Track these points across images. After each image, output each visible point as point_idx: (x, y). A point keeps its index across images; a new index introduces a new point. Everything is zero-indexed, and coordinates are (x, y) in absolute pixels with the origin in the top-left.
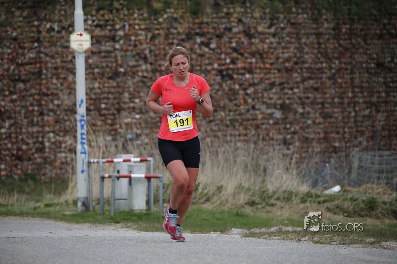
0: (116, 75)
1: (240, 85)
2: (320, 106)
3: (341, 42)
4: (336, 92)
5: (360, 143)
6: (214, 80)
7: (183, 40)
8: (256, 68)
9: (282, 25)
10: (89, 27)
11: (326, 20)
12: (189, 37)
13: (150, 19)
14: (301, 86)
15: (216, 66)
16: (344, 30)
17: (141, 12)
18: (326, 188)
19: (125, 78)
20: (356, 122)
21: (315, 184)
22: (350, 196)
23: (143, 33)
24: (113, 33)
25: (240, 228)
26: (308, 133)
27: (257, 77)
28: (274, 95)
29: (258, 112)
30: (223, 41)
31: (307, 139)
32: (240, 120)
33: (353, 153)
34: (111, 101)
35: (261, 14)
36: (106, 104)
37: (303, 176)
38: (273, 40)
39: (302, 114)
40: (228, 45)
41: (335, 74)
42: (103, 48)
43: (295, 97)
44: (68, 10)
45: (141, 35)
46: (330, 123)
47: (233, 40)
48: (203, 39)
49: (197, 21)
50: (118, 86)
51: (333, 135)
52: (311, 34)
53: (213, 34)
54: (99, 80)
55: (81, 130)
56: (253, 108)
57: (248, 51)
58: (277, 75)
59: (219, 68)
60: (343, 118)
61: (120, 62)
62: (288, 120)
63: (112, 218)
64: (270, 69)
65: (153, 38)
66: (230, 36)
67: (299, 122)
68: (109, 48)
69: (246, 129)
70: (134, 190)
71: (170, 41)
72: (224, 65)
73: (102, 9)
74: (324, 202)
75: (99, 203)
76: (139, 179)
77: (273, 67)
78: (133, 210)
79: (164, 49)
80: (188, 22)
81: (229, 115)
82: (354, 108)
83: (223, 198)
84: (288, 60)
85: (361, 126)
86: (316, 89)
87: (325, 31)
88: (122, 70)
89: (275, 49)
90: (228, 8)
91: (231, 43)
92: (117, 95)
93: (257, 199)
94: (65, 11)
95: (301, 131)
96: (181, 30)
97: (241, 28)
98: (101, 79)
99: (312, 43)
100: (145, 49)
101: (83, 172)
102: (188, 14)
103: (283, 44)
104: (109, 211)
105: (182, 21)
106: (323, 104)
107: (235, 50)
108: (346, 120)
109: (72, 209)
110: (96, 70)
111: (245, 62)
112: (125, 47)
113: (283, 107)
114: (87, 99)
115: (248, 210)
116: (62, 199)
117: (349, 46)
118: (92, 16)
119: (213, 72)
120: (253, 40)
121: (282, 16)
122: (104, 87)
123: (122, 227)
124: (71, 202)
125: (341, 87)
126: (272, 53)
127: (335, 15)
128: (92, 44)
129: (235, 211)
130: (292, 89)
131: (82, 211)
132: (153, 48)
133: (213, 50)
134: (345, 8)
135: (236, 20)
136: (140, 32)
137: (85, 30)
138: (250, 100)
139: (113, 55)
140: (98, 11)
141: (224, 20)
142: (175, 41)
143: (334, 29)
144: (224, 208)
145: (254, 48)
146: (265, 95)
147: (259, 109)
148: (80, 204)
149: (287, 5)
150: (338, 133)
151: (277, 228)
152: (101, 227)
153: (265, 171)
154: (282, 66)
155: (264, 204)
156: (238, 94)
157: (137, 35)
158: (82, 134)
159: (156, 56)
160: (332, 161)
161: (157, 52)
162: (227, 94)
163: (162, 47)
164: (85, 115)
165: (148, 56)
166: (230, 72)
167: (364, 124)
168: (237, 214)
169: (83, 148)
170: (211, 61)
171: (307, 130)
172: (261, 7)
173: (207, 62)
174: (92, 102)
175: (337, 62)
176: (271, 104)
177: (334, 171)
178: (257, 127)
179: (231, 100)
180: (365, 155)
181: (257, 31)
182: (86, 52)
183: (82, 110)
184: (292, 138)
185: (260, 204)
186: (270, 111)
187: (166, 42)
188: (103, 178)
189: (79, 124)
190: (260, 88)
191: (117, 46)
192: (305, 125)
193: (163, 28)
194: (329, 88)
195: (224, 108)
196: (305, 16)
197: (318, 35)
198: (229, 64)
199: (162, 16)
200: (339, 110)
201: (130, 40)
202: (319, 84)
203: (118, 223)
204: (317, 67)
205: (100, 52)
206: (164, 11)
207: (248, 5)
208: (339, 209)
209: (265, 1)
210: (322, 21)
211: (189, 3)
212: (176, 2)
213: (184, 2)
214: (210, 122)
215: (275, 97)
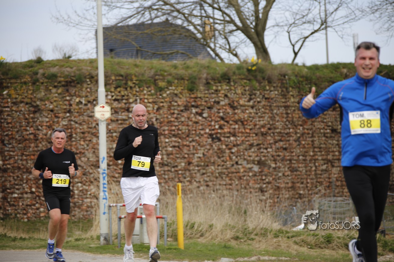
1: (227, 146)
2: (288, 162)
4: (301, 151)
5: (320, 191)
7: (182, 111)
8: (239, 132)
9: (259, 100)
10: (109, 101)
11: (292, 96)
12: (187, 108)
13: (156, 95)
14: (274, 146)
15: (207, 131)
17: (150, 89)
18: (293, 226)
20: (316, 174)
21: (285, 223)
22: (312, 232)
23: (151, 105)
24: (127, 105)
25: (228, 257)
26: (279, 183)
27: (240, 139)
28: (252, 154)
29: (240, 167)
30: (213, 111)
31: (278, 187)
32: (227, 173)
33: (314, 199)
35: (242, 91)
37: (275, 217)
38: (252, 111)
39: (275, 168)
40: (216, 114)
41: (299, 137)
42: (120, 117)
43: (269, 155)
44: (93, 88)
45: (149, 107)
46: (296, 175)
47: (221, 111)
48: (197, 110)
49: (193, 96)
51: (298, 185)
52: (281, 106)
53: (205, 106)
55: (103, 181)
56: (237, 163)
57: (233, 119)
58: (255, 138)
59: (210, 132)
60: (306, 171)
62: (263, 173)
64: (250, 133)
65: (158, 109)
66: (219, 107)
67: (273, 175)
68: (124, 117)
69: (231, 180)
70: (144, 228)
71: (172, 111)
72: (213, 130)
73: (120, 87)
74: (292, 237)
75: (117, 238)
77: (251, 132)
78: (143, 243)
79: (167, 117)
80: (186, 97)
81: (218, 169)
82: (315, 163)
83: (214, 234)
84: (263, 126)
85: (320, 178)
86: (285, 149)
87: (292, 105)
89: (253, 118)
90: (217, 86)
91: (219, 113)
93: (240, 235)
94: (91, 89)
95: (273, 182)
96: (180, 103)
97: (227, 101)
99: (282, 114)
100: (152, 118)
101: (104, 213)
102: (186, 91)
103: (259, 114)
105: (181, 96)
106: (290, 160)
107: (222, 118)
108: (308, 173)
109: (96, 242)
110: (114, 134)
111: (230, 128)
113: (260, 163)
114: (107, 157)
115: (233, 243)
116: (88, 235)
118: (111, 92)
119: (206, 136)
120: (236, 111)
121: (258, 93)
124: (95, 237)
125: (304, 147)
126: (251, 121)
127: (299, 92)
128: (112, 114)
129: (223, 244)
130: (266, 149)
131: (104, 244)
132: (158, 117)
133: (205, 118)
134: (307, 86)
135: (223, 96)
136: (149, 105)
137: (107, 103)
138: (234, 157)
139: (127, 122)
140: (116, 88)
141: (214, 96)
142: (176, 112)
144: (214, 242)
145: (237, 117)
146: (246, 153)
147: (241, 165)
148: (102, 239)
149: (262, 84)
150: (302, 183)
153: (245, 212)
154: (259, 131)
155: (246, 239)
156: (225, 152)
158: (104, 184)
159: (161, 123)
160: (298, 205)
161: (162, 120)
162: (216, 152)
163: (165, 116)
164: (106, 169)
165: (155, 123)
166: (219, 135)
167: (322, 177)
168: (225, 247)
169: (105, 195)
170: (203, 127)
171: (278, 181)
172: (242, 85)
173: (200, 127)
174: (111, 159)
175: (301, 128)
176: (250, 160)
177: (300, 213)
178: (240, 178)
179: (219, 158)
180: (324, 200)
181: (239, 103)
182: (107, 120)
183: (103, 165)
184: (267, 187)
185: (243, 238)
186: (249, 166)
187: (169, 112)
188: (120, 218)
189: (101, 177)
190: (241, 148)
192: (277, 177)
193: (166, 102)
194: (295, 148)
195: (214, 163)
196: (276, 92)
197: (287, 107)
198: (217, 129)
199: (166, 92)
200: (303, 165)
202: (287, 145)
204: (286, 132)
205: (117, 120)
206: (167, 88)
207: (232, 84)
208: (304, 243)
209: (245, 81)
210: (289, 96)
211: (186, 82)
212: (176, 81)
213: (182, 81)
214: (203, 174)
215: (254, 155)
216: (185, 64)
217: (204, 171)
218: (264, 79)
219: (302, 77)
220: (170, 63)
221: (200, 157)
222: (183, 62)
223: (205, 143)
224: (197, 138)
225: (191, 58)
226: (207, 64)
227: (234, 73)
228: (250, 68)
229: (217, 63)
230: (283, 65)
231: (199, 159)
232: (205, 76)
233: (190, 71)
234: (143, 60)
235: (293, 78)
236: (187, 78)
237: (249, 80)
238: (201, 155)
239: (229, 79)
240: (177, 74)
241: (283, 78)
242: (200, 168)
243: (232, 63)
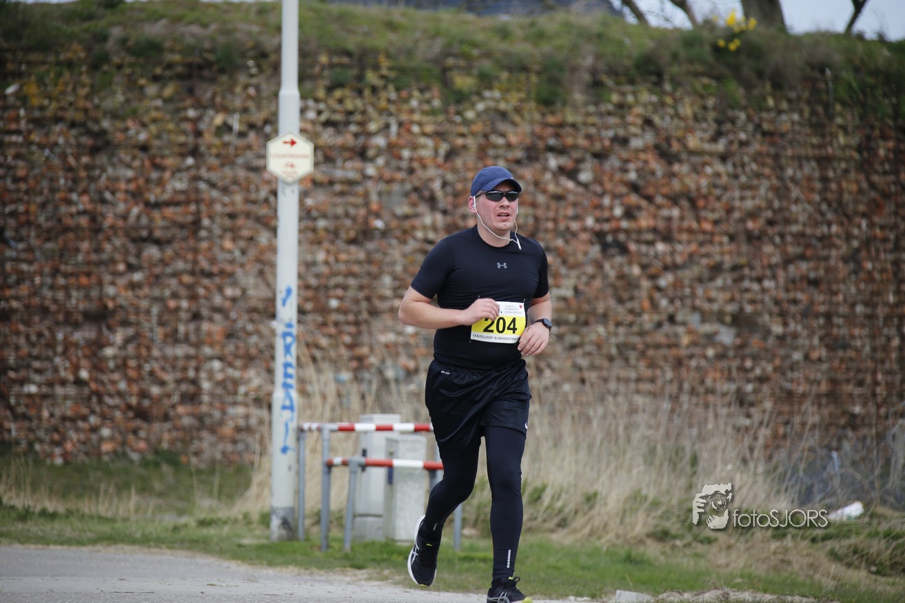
0: (365, 234)
1: (644, 267)
2: (822, 321)
3: (875, 178)
4: (859, 290)
6: (586, 253)
7: (518, 162)
8: (681, 230)
9: (743, 136)
10: (309, 127)
12: (533, 154)
13: (446, 112)
14: (781, 274)
15: (590, 222)
16: (882, 152)
17: (427, 95)
18: (830, 508)
19: (384, 242)
20: (901, 359)
21: (805, 498)
22: (884, 527)
23: (429, 142)
24: (361, 140)
25: (635, 589)
26: (792, 381)
27: (683, 249)
28: (718, 293)
29: (680, 330)
30: (607, 166)
31: (790, 394)
32: (640, 347)
33: (895, 430)
34: (351, 293)
35: (696, 109)
36: (340, 298)
37: (779, 479)
38: (720, 168)
39: (781, 338)
40: (618, 176)
41: (858, 250)
42: (339, 174)
43: (767, 298)
44: (264, 86)
45: (424, 147)
46: (842, 360)
47: (632, 166)
48: (564, 161)
49: (551, 119)
50: (369, 261)
51: (849, 388)
52: (808, 159)
53: (586, 150)
54: (326, 245)
55: (285, 357)
56: (672, 319)
57: (665, 190)
58: (727, 248)
59: (598, 227)
60: (874, 350)
61: (374, 207)
62: (748, 351)
63: (346, 557)
64: (712, 234)
65: (451, 154)
66: (625, 155)
67: (774, 356)
68: (352, 175)
69: (652, 365)
70: (399, 496)
72: (607, 220)
73: (341, 86)
74: (825, 538)
75: (318, 522)
76: (409, 473)
77: (718, 229)
78: (394, 541)
80: (532, 122)
81: (616, 334)
82: (899, 327)
83: (597, 522)
84: (753, 215)
86: (815, 283)
87: (839, 153)
88: (379, 224)
89: (725, 188)
90: (623, 94)
91: (625, 171)
92: (365, 281)
93: (673, 526)
94: (257, 88)
95: (776, 376)
96: (513, 139)
97: (649, 138)
98: (332, 242)
99: (809, 179)
100: (431, 180)
101: (284, 450)
102: (532, 105)
103: (743, 179)
104: (342, 541)
105: (517, 119)
106: (828, 316)
107: (634, 188)
108: (880, 355)
109: (258, 532)
110: (322, 223)
111: (655, 217)
112: (387, 174)
113: (739, 321)
114: (299, 288)
115: (653, 550)
116: (237, 510)
117: (893, 188)
118: (317, 100)
119: (584, 236)
120: (676, 167)
121: (742, 116)
122: (337, 260)
123: (369, 579)
124: (255, 517)
125: (870, 279)
126: (718, 198)
127: (862, 118)
128: (316, 164)
129: (623, 552)
130: (759, 280)
131: (281, 538)
132: (450, 177)
133: (586, 186)
134: (886, 101)
135: (639, 121)
136: (422, 140)
137: (303, 131)
138: (664, 303)
139: (360, 189)
140: (330, 89)
141: (612, 120)
143: (859, 149)
144: (598, 544)
145: (676, 185)
146: (700, 291)
147: (684, 324)
148: (275, 522)
149: (756, 92)
150: (860, 383)
151: (719, 592)
152: (321, 575)
153: (694, 462)
154: (740, 227)
155: (689, 538)
156: (638, 287)
157: (415, 147)
158: (287, 365)
160: (847, 446)
161: (459, 186)
162: (613, 286)
164: (294, 322)
165: (439, 194)
166: (622, 237)
168: (629, 559)
169: (289, 396)
170: (579, 211)
171: (789, 375)
172: (696, 93)
173: (570, 212)
174: (310, 293)
175: (864, 223)
176: (711, 312)
177: (851, 470)
178: (679, 363)
179: (620, 301)
181: (685, 146)
182: (301, 181)
183: (287, 312)
184: (756, 391)
185: (681, 537)
186: (708, 328)
188: (329, 466)
189: (279, 344)
190: (687, 275)
191: (371, 170)
192: (787, 363)
193: (473, 134)
194: (844, 281)
195: (604, 318)
196: (796, 117)
197: (824, 161)
198: (619, 219)
199: (473, 105)
200: (865, 332)
201: (400, 158)
202: (822, 272)
203: (360, 567)
204: (818, 232)
205: (331, 183)
206: (479, 94)
207: (668, 87)
208: (859, 557)
209: (706, 80)
210: (834, 129)
211: (534, 79)
212: (505, 75)
213: (522, 76)
214: (573, 347)
215: (722, 297)
216: (532, 24)
217: (576, 339)
218: (760, 75)
219: (875, 73)
220: (488, 21)
221: (564, 299)
222: (528, 20)
223: (580, 257)
224: (560, 243)
225: (550, 8)
226: (596, 29)
227: (675, 57)
228: (721, 43)
229: (626, 26)
230: (820, 38)
231: (562, 305)
232: (589, 61)
233: (546, 47)
234: (411, 11)
235: (847, 75)
236: (536, 67)
237: (718, 78)
238: (569, 293)
239: (659, 75)
240: (507, 55)
241: (817, 74)
242: (563, 329)
243: (669, 26)
